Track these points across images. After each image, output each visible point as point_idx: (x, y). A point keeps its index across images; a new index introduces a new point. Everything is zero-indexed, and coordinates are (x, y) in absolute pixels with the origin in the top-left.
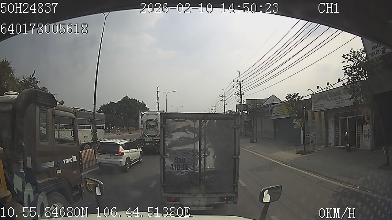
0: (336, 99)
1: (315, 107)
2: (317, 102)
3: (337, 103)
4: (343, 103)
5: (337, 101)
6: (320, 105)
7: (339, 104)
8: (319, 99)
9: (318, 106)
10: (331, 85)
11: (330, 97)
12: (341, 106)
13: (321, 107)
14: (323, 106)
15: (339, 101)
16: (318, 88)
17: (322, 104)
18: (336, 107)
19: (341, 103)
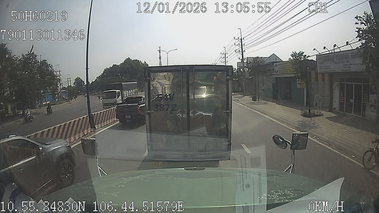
0: (343, 63)
1: (320, 69)
2: (323, 63)
3: (344, 67)
4: (350, 67)
5: (344, 65)
6: (326, 66)
7: (347, 68)
8: (325, 61)
9: (324, 68)
10: (338, 48)
11: (337, 60)
12: (348, 70)
13: (327, 68)
14: (330, 68)
15: (347, 65)
16: (324, 49)
17: (328, 66)
18: (343, 71)
19: (349, 67)
